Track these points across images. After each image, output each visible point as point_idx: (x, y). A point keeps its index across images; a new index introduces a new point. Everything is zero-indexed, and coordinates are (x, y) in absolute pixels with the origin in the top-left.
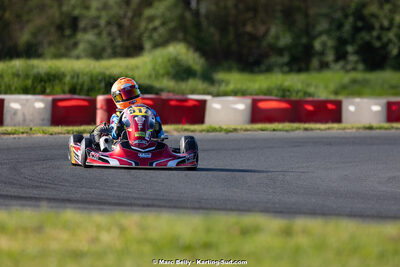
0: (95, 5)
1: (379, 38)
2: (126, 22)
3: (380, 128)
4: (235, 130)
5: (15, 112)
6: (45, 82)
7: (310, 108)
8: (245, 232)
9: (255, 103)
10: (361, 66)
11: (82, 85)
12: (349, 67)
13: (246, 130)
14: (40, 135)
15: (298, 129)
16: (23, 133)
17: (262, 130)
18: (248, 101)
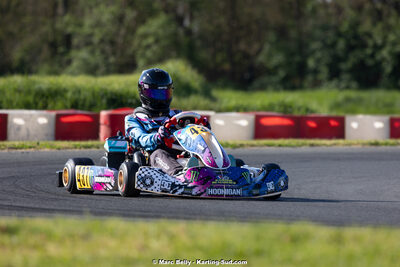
0: (88, 22)
1: (372, 56)
2: (120, 40)
3: (386, 144)
4: (242, 145)
5: (19, 128)
6: (47, 97)
7: (312, 124)
8: (295, 240)
9: (258, 119)
10: (354, 84)
11: (85, 100)
12: (343, 85)
13: (253, 146)
14: (47, 150)
15: (303, 145)
16: (30, 147)
17: (269, 145)
18: (251, 117)
